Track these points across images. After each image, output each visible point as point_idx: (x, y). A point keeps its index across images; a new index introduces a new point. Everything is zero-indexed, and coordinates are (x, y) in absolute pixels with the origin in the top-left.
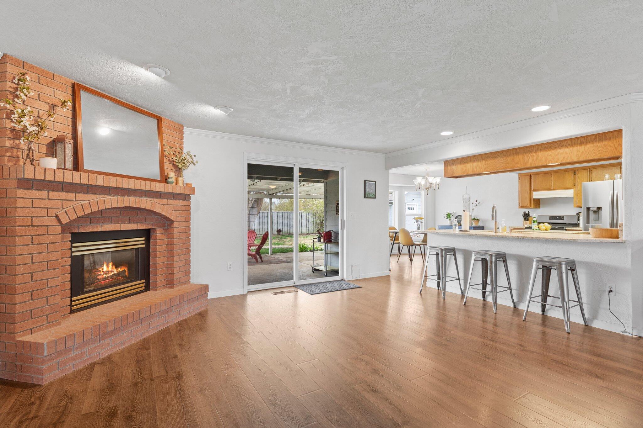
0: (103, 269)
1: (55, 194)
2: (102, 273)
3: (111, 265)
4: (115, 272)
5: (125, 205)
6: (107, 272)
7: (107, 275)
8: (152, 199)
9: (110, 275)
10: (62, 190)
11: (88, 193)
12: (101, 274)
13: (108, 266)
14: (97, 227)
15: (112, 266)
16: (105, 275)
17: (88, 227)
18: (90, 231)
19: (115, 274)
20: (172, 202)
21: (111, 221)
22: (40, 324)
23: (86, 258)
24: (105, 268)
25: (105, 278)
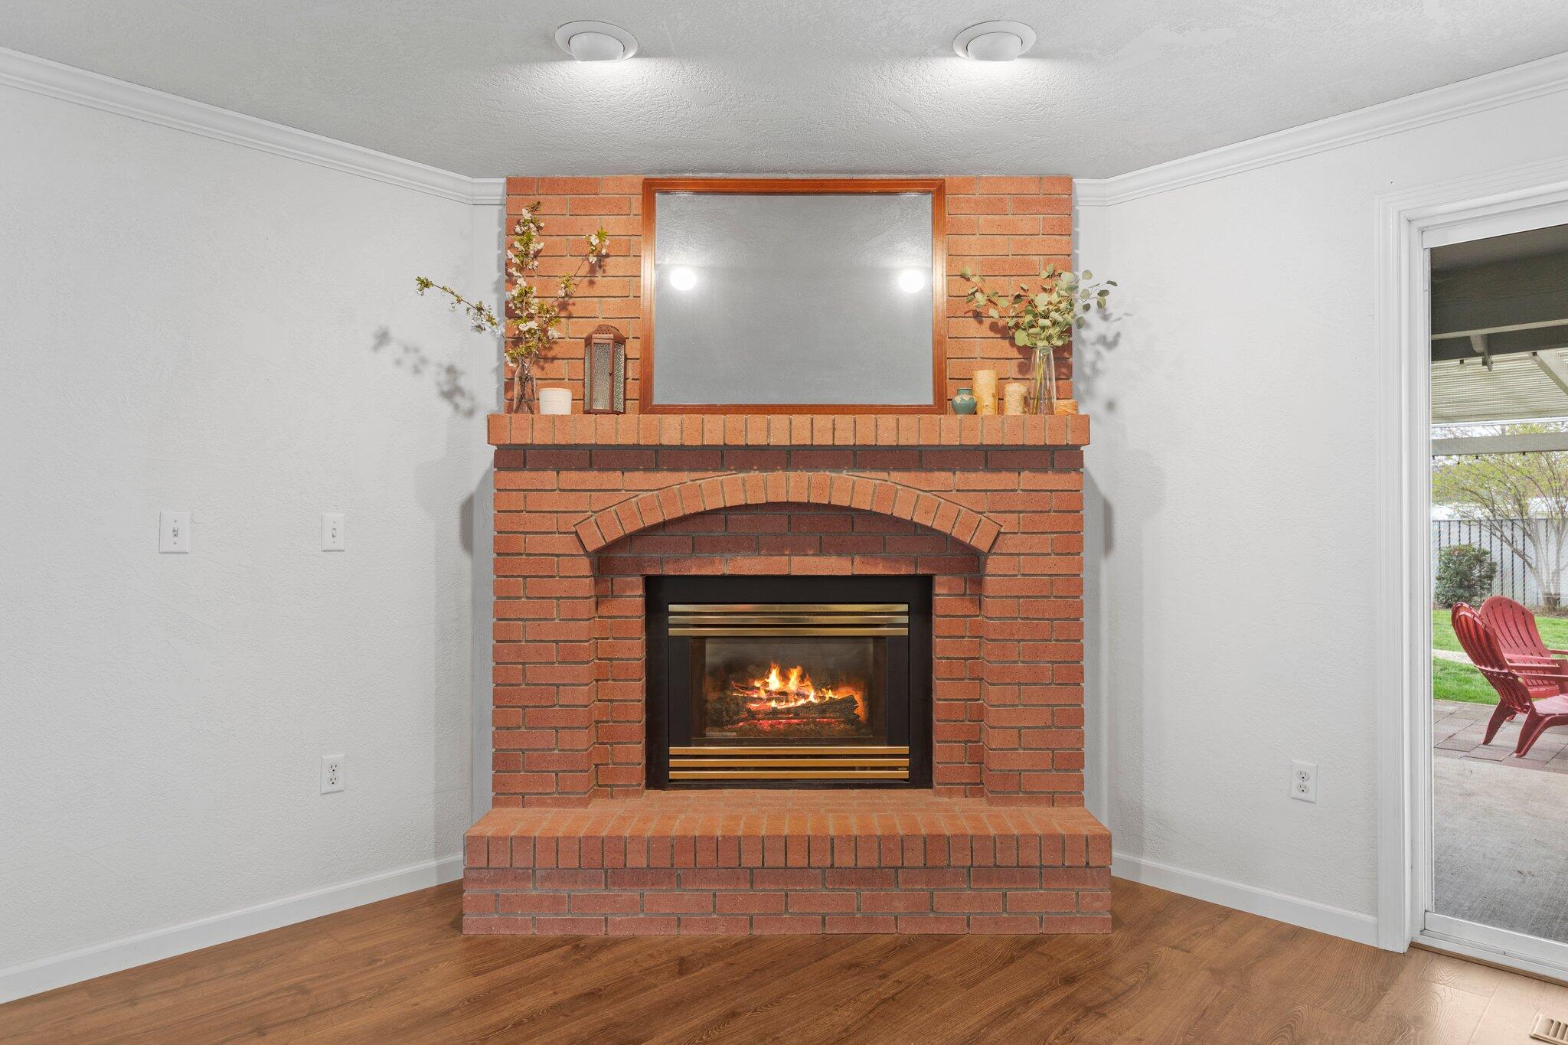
0: (766, 684)
1: (574, 475)
2: (763, 695)
3: (794, 674)
4: (812, 699)
5: (771, 499)
6: (783, 695)
7: (783, 706)
8: (884, 475)
9: (792, 705)
10: (590, 466)
11: (657, 468)
12: (760, 699)
13: (784, 677)
14: (712, 563)
15: (802, 678)
16: (773, 704)
17: (688, 563)
18: (694, 572)
19: (809, 706)
20: (978, 479)
21: (754, 546)
22: (540, 790)
23: (709, 647)
24: (774, 681)
25: (775, 713)
